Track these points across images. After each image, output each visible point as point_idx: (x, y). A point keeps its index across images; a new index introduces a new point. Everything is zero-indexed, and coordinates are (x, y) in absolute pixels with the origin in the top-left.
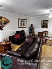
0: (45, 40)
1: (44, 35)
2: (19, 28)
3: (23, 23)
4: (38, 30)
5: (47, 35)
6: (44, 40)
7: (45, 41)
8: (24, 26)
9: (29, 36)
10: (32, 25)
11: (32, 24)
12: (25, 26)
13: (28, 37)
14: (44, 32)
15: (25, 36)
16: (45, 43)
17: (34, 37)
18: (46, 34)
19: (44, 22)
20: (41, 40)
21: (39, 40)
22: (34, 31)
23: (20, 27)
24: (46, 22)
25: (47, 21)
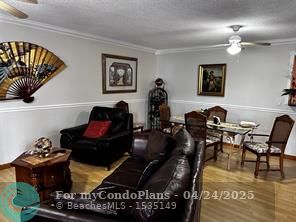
0: (216, 144)
1: (210, 123)
2: (105, 92)
3: (121, 72)
4: (186, 101)
5: (222, 125)
6: (211, 145)
7: (212, 148)
8: (125, 84)
9: (146, 128)
10: (159, 82)
11: (159, 80)
12: (133, 88)
13: (144, 134)
14: (208, 112)
15: (132, 129)
16: (215, 157)
17: (168, 131)
18: (216, 121)
19: (209, 71)
20: (196, 143)
21: (189, 144)
22: (169, 109)
23: (109, 88)
24: (217, 73)
25: (222, 66)
